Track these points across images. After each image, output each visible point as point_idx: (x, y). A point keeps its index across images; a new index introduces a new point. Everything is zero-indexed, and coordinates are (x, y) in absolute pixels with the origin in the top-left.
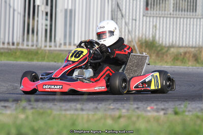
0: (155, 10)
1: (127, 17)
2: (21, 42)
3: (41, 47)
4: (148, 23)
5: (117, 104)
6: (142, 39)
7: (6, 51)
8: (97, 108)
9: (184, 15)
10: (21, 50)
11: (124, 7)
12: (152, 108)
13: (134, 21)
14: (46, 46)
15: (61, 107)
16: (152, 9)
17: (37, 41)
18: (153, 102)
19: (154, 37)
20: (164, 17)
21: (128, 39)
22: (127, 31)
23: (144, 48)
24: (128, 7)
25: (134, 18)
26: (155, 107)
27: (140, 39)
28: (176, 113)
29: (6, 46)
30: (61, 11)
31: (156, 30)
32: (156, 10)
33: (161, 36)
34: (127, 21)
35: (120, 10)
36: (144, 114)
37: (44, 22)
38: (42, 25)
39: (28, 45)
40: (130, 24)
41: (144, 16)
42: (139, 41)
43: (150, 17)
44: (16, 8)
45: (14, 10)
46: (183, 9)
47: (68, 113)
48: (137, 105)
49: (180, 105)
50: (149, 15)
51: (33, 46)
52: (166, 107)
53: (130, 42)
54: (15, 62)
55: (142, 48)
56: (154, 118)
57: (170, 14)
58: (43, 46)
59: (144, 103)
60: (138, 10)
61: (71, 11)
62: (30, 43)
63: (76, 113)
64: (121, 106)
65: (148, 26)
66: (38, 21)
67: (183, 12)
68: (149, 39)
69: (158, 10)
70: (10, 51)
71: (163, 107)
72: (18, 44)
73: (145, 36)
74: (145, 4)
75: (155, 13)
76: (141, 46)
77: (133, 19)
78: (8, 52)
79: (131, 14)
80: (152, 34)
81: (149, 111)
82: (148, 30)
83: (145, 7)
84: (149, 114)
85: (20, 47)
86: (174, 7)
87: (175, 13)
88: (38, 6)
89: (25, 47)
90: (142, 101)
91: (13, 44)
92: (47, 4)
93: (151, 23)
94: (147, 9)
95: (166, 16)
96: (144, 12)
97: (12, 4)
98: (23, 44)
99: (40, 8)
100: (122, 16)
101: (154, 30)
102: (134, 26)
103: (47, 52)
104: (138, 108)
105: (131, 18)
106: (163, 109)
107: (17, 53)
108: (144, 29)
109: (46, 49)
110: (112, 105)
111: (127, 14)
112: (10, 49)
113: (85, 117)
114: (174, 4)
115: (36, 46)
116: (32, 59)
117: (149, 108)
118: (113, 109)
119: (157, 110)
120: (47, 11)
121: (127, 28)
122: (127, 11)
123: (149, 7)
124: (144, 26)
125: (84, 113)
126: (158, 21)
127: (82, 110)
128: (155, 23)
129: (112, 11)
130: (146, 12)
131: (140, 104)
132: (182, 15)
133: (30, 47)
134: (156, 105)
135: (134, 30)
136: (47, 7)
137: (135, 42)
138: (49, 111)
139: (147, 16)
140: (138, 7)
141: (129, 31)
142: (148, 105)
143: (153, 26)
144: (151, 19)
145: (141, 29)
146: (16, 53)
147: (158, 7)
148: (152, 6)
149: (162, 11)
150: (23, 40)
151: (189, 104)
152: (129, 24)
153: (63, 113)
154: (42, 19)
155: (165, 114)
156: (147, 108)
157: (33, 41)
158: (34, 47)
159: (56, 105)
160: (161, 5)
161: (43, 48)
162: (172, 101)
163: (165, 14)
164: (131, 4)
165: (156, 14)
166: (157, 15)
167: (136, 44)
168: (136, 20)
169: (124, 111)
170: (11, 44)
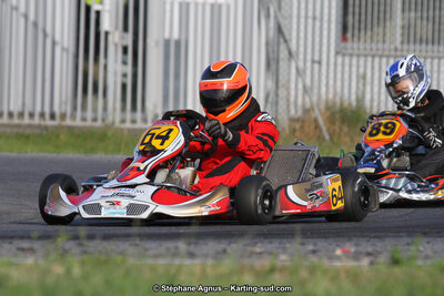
0: (362, 39)
1: (301, 57)
2: (69, 113)
3: (113, 123)
4: (347, 68)
5: (271, 243)
6: (334, 103)
7: (37, 131)
8: (225, 251)
9: (427, 51)
10: (70, 128)
11: (294, 34)
12: (345, 252)
13: (316, 66)
14: (123, 121)
15: (146, 250)
16: (356, 39)
17: (105, 109)
18: (350, 240)
19: (360, 100)
20: (381, 57)
21: (304, 105)
22: (300, 86)
23: (338, 124)
24: (302, 35)
25: (316, 58)
26: (353, 250)
27: (330, 104)
28: (395, 262)
29: (36, 120)
30: (157, 43)
31: (364, 85)
32: (365, 41)
33: (376, 97)
34: (301, 64)
35: (286, 41)
36: (326, 263)
37: (120, 68)
38: (115, 74)
39: (84, 119)
40: (308, 72)
41: (337, 53)
42: (328, 108)
43: (351, 55)
44: (58, 38)
45: (54, 43)
46: (424, 38)
47: (161, 262)
48: (315, 245)
49: (408, 244)
50: (350, 51)
51: (95, 120)
52: (378, 249)
53: (307, 111)
54: (55, 155)
55: (334, 123)
56: (347, 271)
57: (396, 49)
58: (118, 120)
59: (331, 240)
60: (325, 41)
61: (178, 43)
62: (89, 114)
63: (177, 262)
64: (277, 248)
65: (346, 76)
66: (105, 67)
67: (424, 45)
68: (350, 104)
69: (369, 40)
70: (44, 132)
71: (370, 249)
72: (63, 116)
73: (341, 98)
74: (340, 27)
75: (362, 46)
76: (331, 119)
77: (313, 62)
78: (41, 135)
79: (309, 50)
80: (357, 93)
81: (338, 258)
82: (346, 84)
83: (340, 34)
84: (338, 264)
85: (68, 122)
86: (403, 35)
87: (405, 47)
88: (107, 33)
89: (78, 123)
90: (326, 238)
91: (53, 116)
92: (126, 29)
93: (354, 69)
94: (344, 39)
95: (386, 53)
96: (337, 45)
97: (49, 30)
98: (73, 117)
99: (110, 38)
100: (290, 53)
101: (361, 86)
102: (316, 77)
103: (126, 132)
104: (314, 252)
105: (309, 57)
106: (369, 254)
107: (62, 137)
108: (339, 83)
109: (123, 126)
110: (260, 245)
111: (302, 49)
112: (46, 128)
113: (198, 270)
114: (403, 27)
115: (103, 120)
116: (93, 150)
117: (338, 252)
118: (260, 253)
119: (356, 257)
120: (125, 43)
121: (300, 80)
122: (302, 42)
123: (349, 35)
124: (339, 76)
125: (197, 261)
126: (369, 65)
127: (192, 255)
128: (361, 70)
129: (267, 44)
130: (342, 45)
131: (322, 244)
132: (420, 51)
133: (89, 123)
134: (357, 245)
135: (316, 84)
136: (125, 35)
137: (319, 110)
138: (119, 258)
139: (344, 55)
140: (325, 33)
141: (304, 87)
142: (338, 245)
143: (358, 76)
144: (354, 60)
145: (331, 82)
146: (58, 136)
147: (369, 33)
148: (356, 32)
149: (378, 42)
150: (75, 108)
151: (429, 243)
152: (304, 71)
153: (150, 261)
154: (116, 61)
155: (372, 263)
156: (334, 251)
157: (95, 110)
158: (99, 123)
159: (137, 245)
160: (375, 29)
161: (117, 124)
162: (394, 236)
163: (384, 50)
164: (310, 28)
165: (365, 49)
166: (367, 52)
167: (322, 114)
168: (320, 63)
169: (283, 257)
170: (47, 116)
